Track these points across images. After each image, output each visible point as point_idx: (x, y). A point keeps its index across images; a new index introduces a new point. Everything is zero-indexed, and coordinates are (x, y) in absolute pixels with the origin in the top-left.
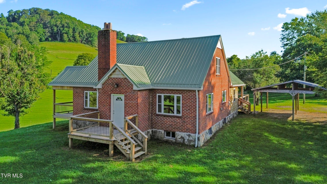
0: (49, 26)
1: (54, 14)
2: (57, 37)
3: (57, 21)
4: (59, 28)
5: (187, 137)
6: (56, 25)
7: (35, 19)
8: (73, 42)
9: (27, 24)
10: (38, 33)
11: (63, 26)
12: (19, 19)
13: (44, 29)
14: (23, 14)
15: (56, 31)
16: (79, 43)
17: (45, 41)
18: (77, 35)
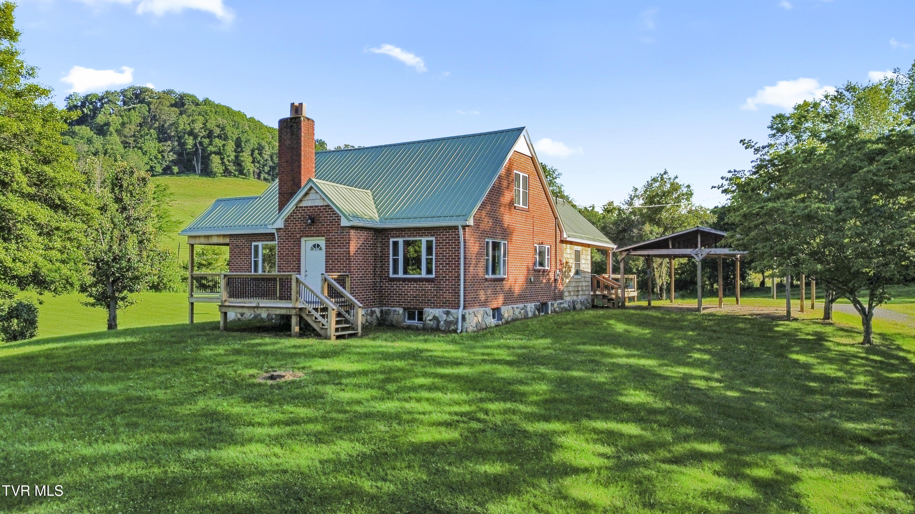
0: (173, 134)
1: (186, 102)
2: (195, 163)
3: (193, 121)
4: (199, 139)
5: (445, 316)
6: (191, 133)
7: (136, 118)
8: (235, 176)
9: (117, 131)
10: (145, 153)
11: (210, 135)
12: (94, 116)
13: (159, 142)
14: (106, 103)
15: (190, 147)
16: (252, 180)
17: (162, 174)
18: (246, 158)
